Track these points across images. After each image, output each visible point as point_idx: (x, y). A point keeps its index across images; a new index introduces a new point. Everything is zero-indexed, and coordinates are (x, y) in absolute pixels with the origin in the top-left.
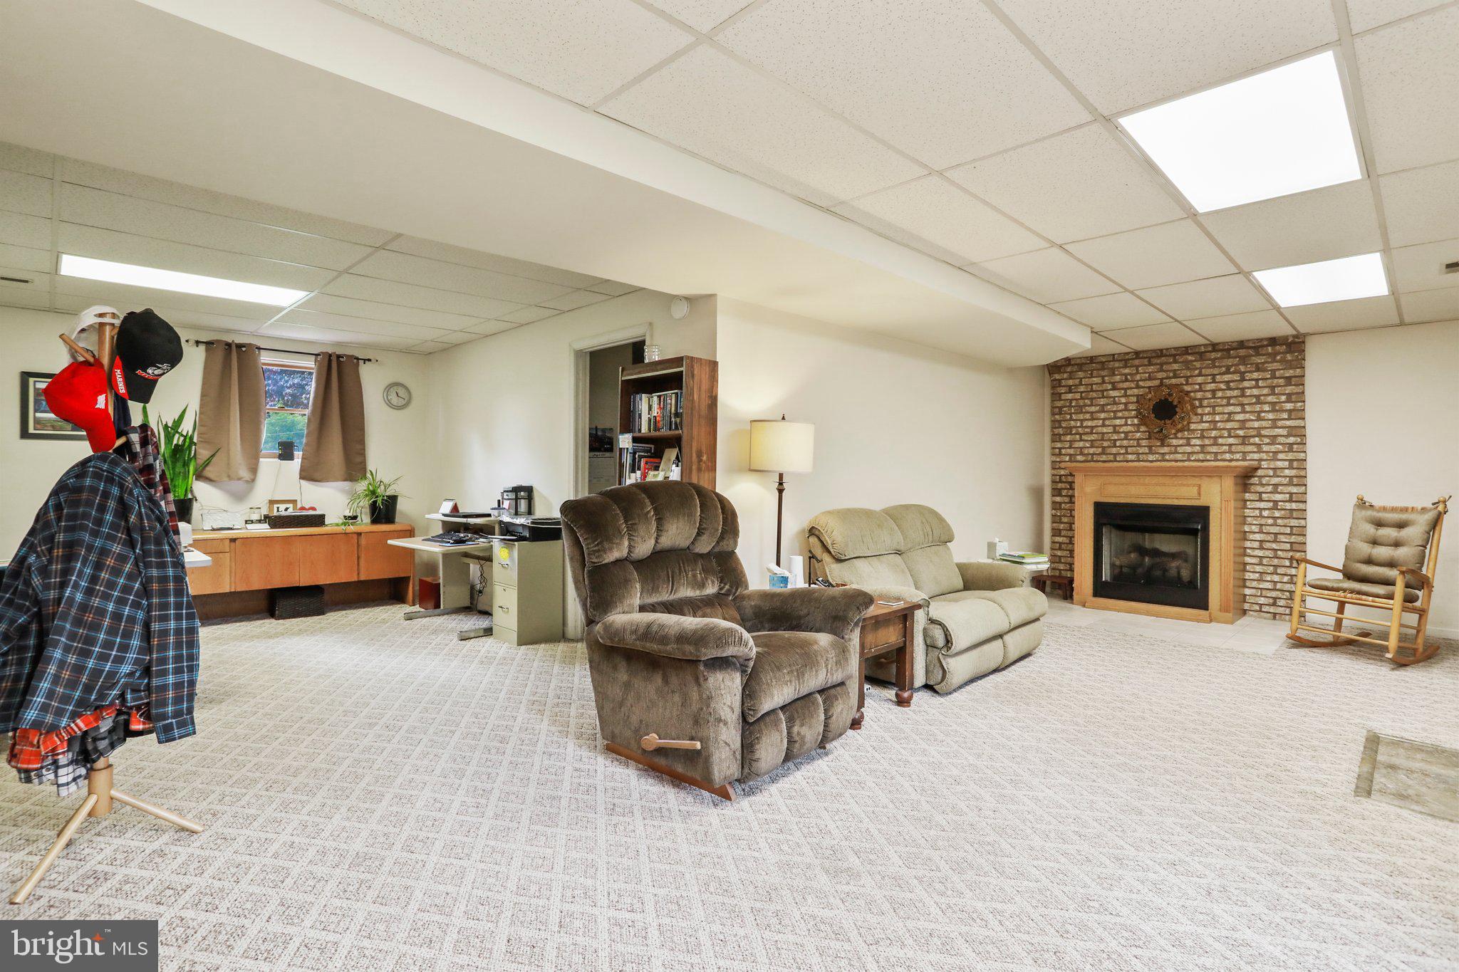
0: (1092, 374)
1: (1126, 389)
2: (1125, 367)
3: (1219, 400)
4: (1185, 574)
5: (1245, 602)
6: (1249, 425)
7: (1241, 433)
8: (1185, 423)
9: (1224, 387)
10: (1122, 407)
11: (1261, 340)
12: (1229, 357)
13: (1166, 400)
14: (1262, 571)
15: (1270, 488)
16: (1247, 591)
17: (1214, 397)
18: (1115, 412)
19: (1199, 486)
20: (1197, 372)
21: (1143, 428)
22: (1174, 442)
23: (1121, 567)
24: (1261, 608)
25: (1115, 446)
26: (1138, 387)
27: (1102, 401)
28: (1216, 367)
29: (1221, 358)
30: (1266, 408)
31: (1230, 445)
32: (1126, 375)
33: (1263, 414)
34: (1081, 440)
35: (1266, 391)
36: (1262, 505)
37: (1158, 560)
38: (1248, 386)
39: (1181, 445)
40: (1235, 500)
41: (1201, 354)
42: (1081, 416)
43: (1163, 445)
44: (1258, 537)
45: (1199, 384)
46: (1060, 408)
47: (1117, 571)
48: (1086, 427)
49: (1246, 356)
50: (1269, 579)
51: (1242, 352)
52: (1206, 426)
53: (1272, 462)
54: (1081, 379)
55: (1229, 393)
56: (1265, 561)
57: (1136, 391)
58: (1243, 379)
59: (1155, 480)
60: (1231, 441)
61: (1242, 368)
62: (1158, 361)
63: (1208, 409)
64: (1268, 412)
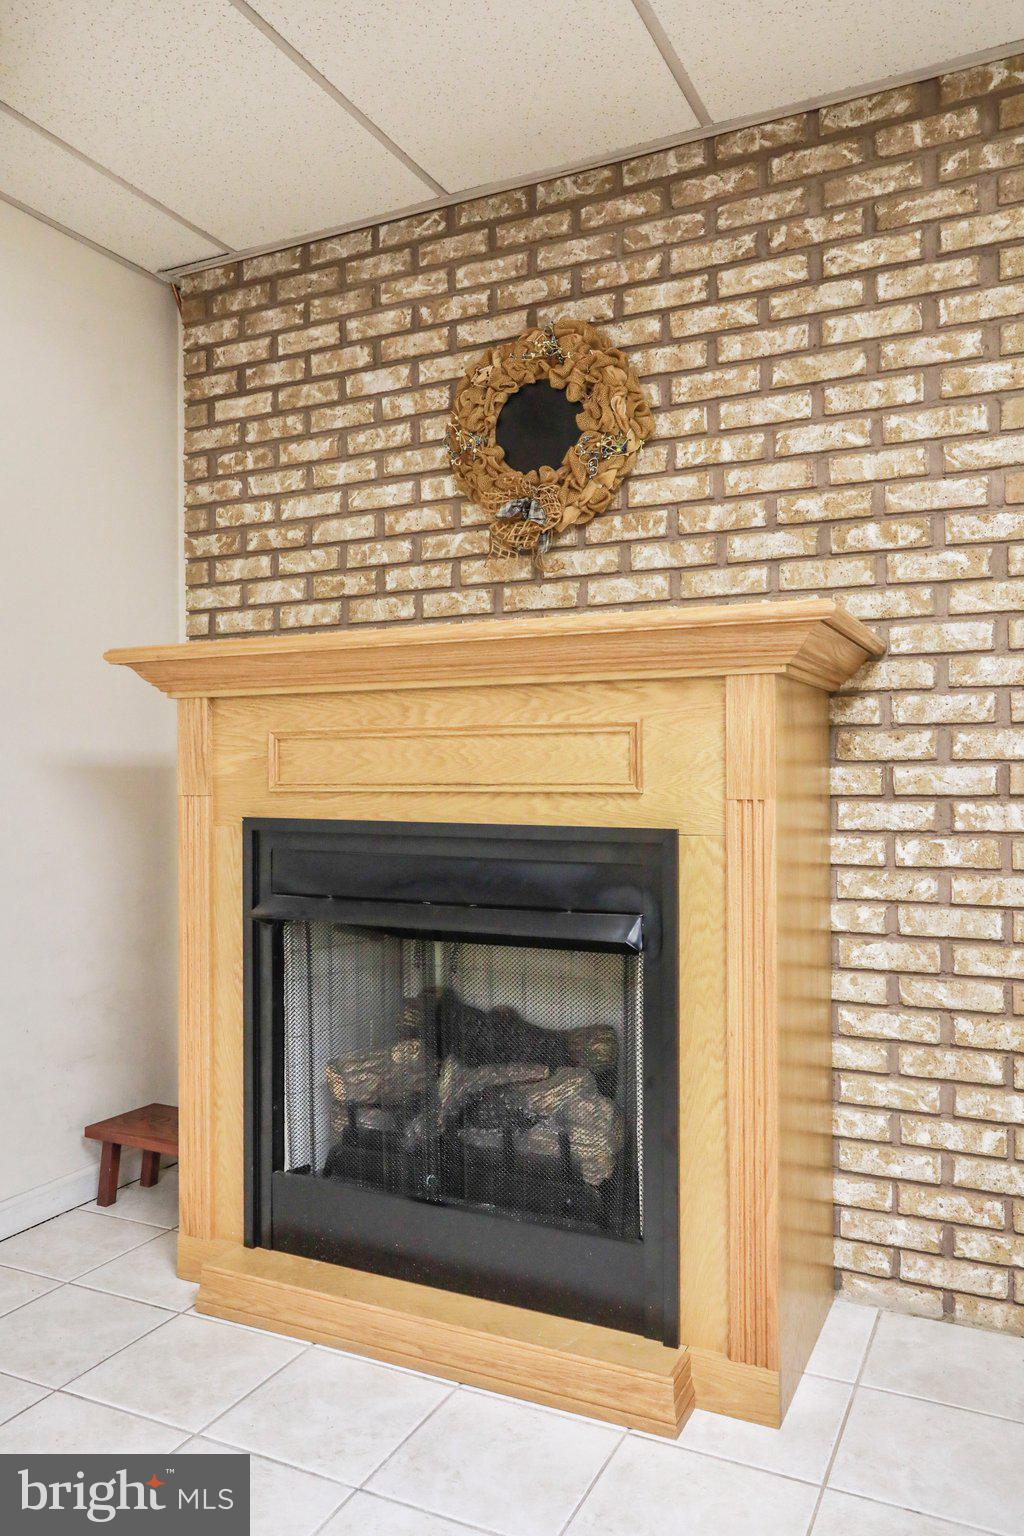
0: (305, 314)
1: (414, 361)
2: (414, 270)
3: (731, 374)
4: (593, 1150)
5: (834, 1234)
6: (842, 469)
7: (812, 507)
8: (610, 477)
9: (750, 318)
10: (402, 433)
11: (886, 95)
12: (768, 187)
13: (542, 384)
14: (896, 1103)
15: (921, 743)
16: (845, 1191)
17: (713, 364)
18: (380, 455)
19: (635, 732)
20: (652, 264)
21: (472, 514)
22: (578, 562)
23: (352, 1109)
24: (896, 1264)
25: (382, 593)
26: (454, 348)
27: (341, 417)
28: (721, 234)
29: (740, 194)
30: (907, 390)
31: (774, 562)
32: (414, 304)
33: (893, 421)
34: (277, 575)
35: (903, 318)
36: (895, 815)
37: (487, 1076)
38: (837, 302)
39: (601, 575)
40: (789, 797)
41: (666, 185)
42: (275, 483)
43: (538, 578)
44: (881, 954)
45: (663, 313)
46: (211, 455)
47: (341, 1123)
48: (293, 522)
49: (827, 175)
50: (924, 1139)
51: (815, 159)
52: (685, 486)
53: (931, 629)
54: (274, 335)
55: (768, 341)
56: (909, 1059)
57: (448, 367)
58: (818, 278)
59: (462, 711)
60: (777, 543)
61: (815, 229)
62: (521, 237)
63: (695, 413)
64: (916, 405)
